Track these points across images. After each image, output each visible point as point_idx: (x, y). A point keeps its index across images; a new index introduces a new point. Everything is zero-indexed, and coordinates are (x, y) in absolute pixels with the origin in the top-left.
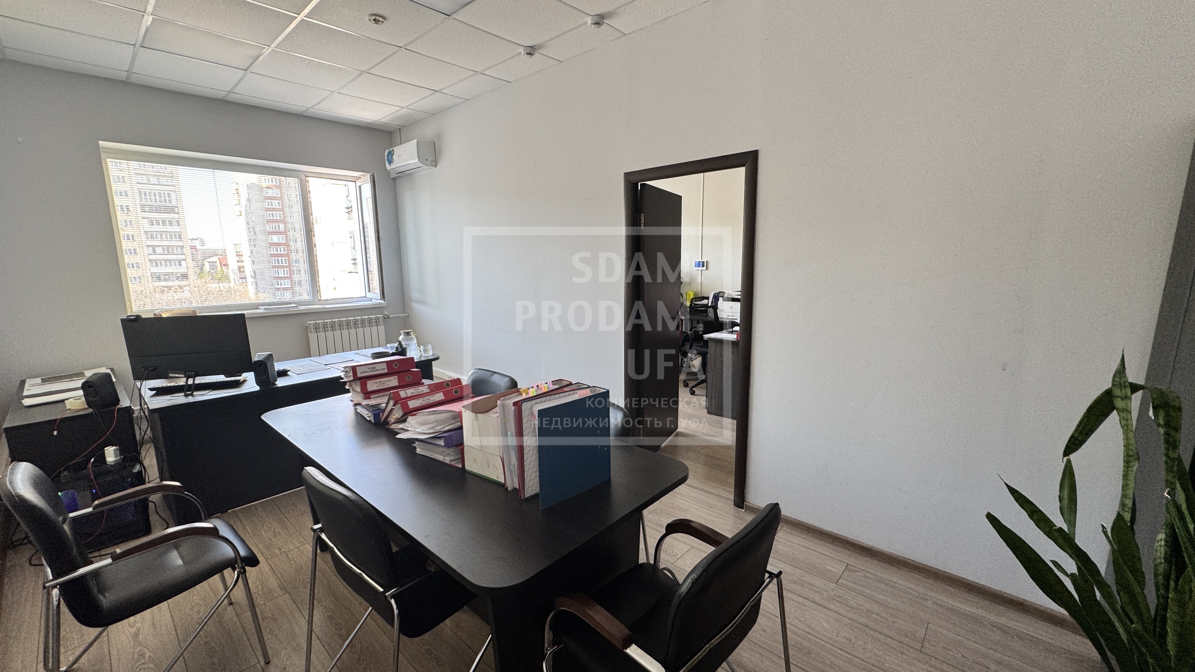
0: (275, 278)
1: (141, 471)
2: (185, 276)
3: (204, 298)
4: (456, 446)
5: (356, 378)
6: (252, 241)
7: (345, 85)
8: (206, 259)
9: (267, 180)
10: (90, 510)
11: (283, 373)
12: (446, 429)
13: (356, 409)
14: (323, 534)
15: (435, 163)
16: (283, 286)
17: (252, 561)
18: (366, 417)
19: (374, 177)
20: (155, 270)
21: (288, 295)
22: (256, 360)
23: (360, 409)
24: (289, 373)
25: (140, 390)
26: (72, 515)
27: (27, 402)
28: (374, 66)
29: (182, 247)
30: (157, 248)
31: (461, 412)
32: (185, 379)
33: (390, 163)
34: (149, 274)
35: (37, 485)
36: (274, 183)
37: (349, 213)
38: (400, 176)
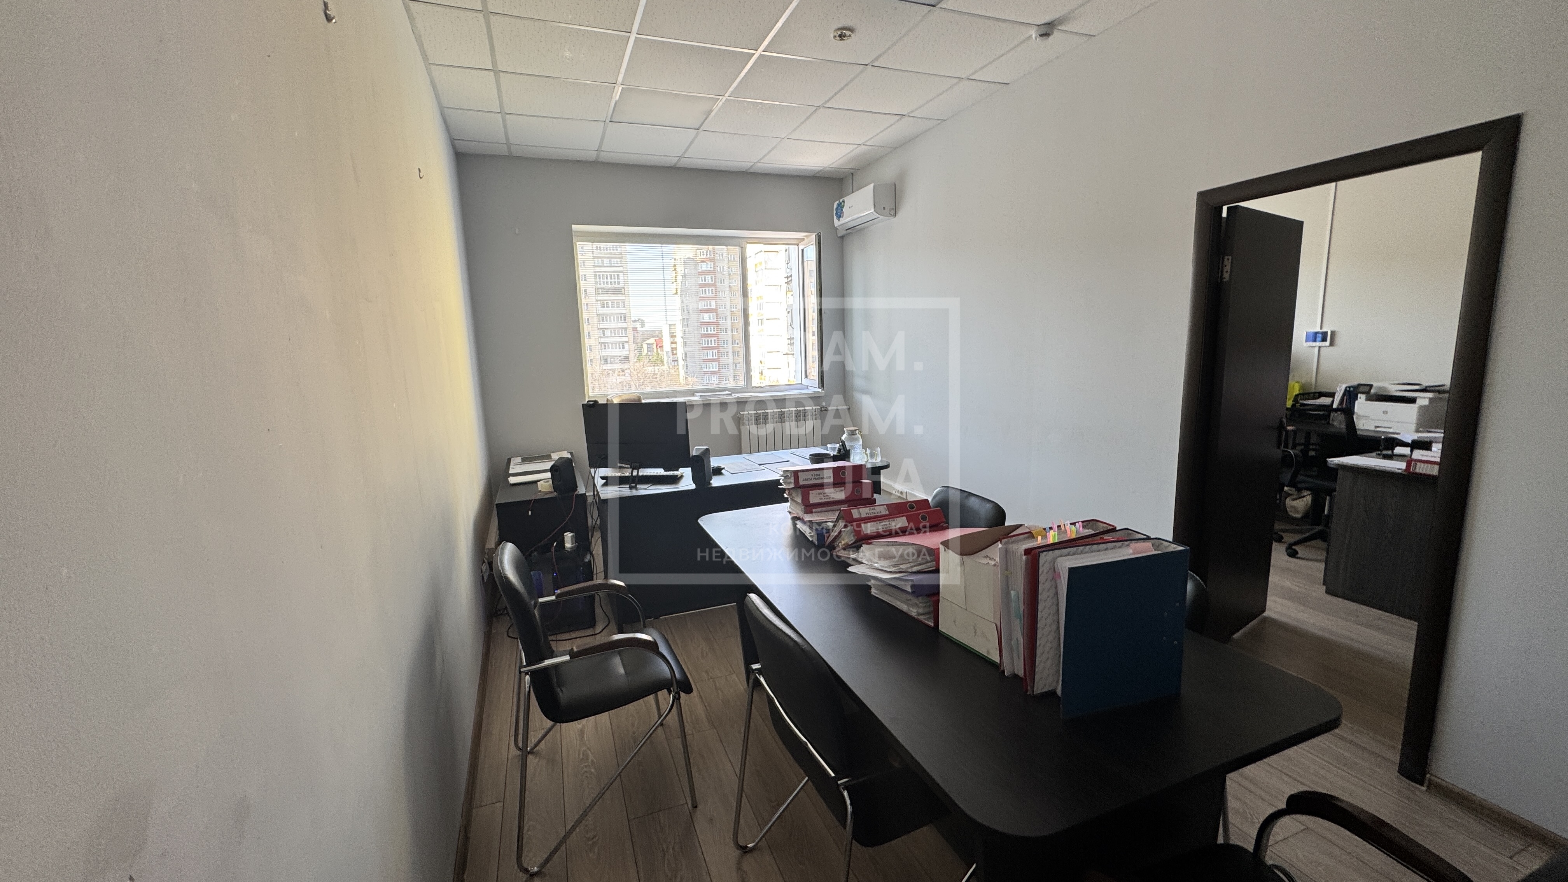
0: (704, 361)
1: (590, 562)
2: (626, 359)
3: (642, 381)
4: (926, 595)
5: (798, 486)
6: (686, 320)
7: (795, 130)
8: (645, 341)
9: (702, 253)
10: (553, 598)
11: (718, 471)
12: (915, 569)
13: (795, 525)
14: (761, 676)
15: (894, 211)
16: (711, 370)
17: (685, 686)
18: (808, 535)
19: (819, 236)
20: (605, 353)
21: (715, 379)
22: (694, 454)
23: (799, 525)
24: (723, 471)
25: (593, 478)
26: (541, 600)
27: (512, 480)
28: (830, 99)
29: (626, 329)
30: (606, 331)
31: (939, 549)
32: (630, 470)
33: (839, 217)
34: (598, 357)
35: (519, 567)
36: (709, 256)
37: (788, 283)
38: (849, 233)
